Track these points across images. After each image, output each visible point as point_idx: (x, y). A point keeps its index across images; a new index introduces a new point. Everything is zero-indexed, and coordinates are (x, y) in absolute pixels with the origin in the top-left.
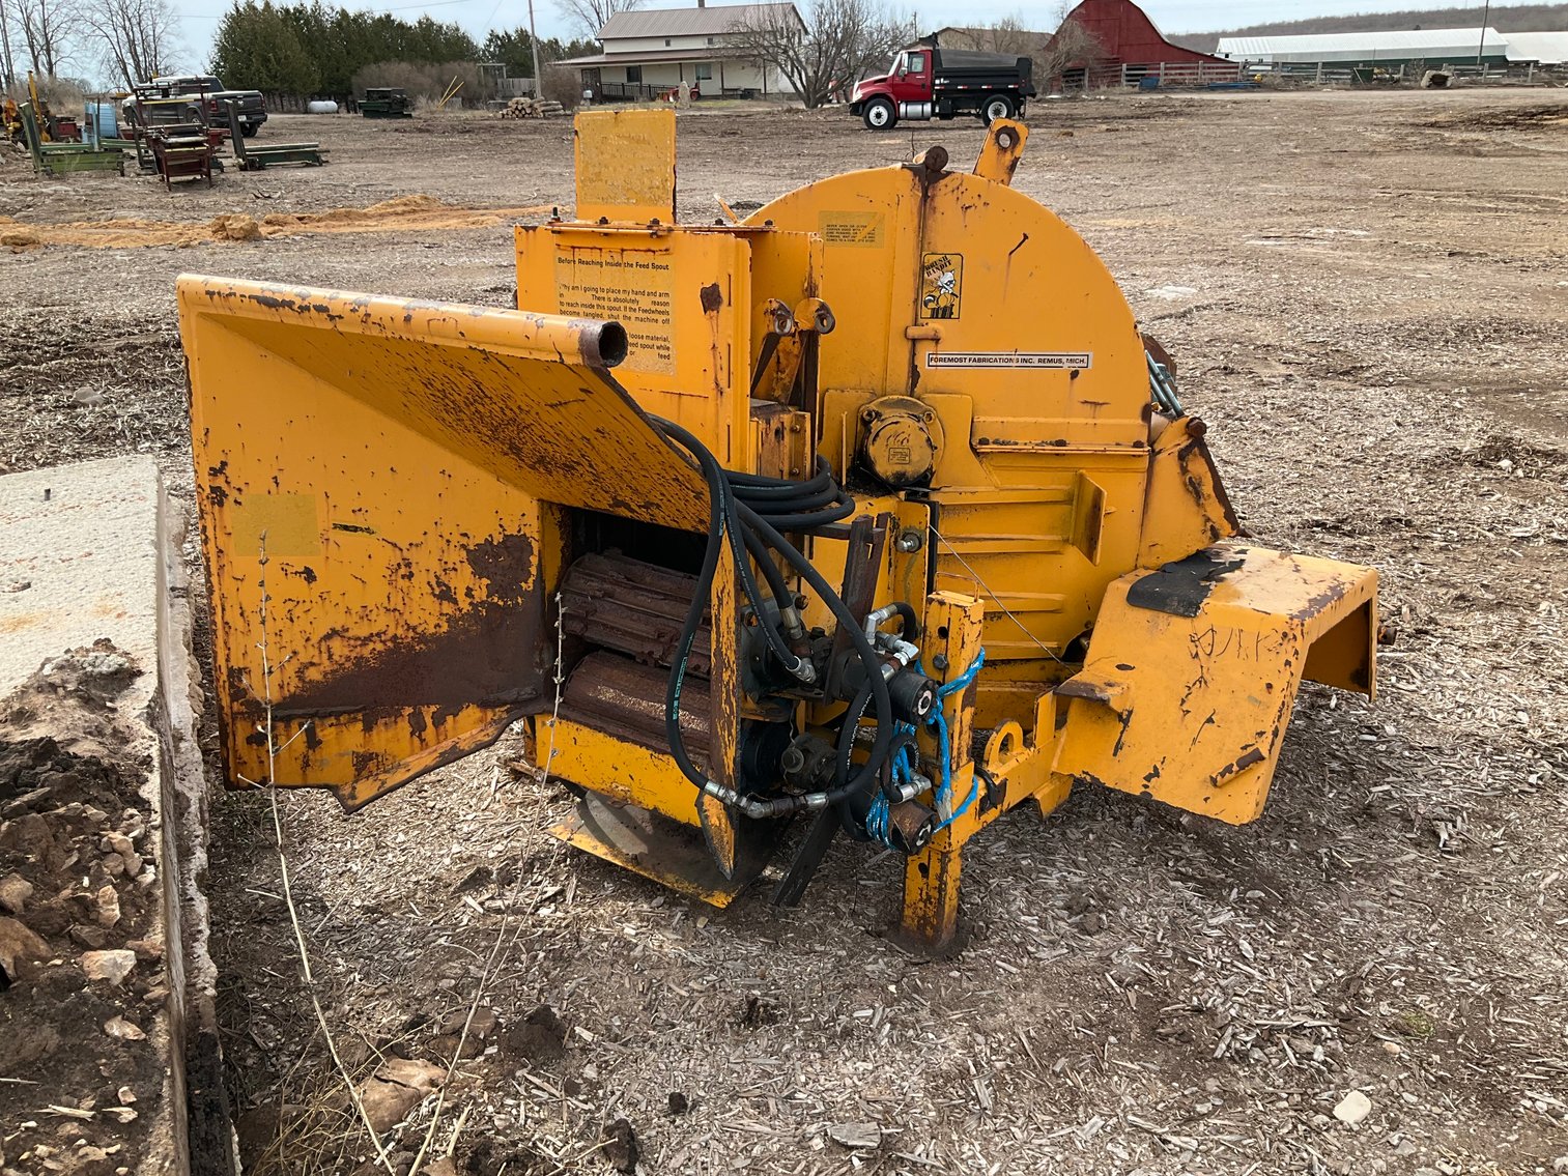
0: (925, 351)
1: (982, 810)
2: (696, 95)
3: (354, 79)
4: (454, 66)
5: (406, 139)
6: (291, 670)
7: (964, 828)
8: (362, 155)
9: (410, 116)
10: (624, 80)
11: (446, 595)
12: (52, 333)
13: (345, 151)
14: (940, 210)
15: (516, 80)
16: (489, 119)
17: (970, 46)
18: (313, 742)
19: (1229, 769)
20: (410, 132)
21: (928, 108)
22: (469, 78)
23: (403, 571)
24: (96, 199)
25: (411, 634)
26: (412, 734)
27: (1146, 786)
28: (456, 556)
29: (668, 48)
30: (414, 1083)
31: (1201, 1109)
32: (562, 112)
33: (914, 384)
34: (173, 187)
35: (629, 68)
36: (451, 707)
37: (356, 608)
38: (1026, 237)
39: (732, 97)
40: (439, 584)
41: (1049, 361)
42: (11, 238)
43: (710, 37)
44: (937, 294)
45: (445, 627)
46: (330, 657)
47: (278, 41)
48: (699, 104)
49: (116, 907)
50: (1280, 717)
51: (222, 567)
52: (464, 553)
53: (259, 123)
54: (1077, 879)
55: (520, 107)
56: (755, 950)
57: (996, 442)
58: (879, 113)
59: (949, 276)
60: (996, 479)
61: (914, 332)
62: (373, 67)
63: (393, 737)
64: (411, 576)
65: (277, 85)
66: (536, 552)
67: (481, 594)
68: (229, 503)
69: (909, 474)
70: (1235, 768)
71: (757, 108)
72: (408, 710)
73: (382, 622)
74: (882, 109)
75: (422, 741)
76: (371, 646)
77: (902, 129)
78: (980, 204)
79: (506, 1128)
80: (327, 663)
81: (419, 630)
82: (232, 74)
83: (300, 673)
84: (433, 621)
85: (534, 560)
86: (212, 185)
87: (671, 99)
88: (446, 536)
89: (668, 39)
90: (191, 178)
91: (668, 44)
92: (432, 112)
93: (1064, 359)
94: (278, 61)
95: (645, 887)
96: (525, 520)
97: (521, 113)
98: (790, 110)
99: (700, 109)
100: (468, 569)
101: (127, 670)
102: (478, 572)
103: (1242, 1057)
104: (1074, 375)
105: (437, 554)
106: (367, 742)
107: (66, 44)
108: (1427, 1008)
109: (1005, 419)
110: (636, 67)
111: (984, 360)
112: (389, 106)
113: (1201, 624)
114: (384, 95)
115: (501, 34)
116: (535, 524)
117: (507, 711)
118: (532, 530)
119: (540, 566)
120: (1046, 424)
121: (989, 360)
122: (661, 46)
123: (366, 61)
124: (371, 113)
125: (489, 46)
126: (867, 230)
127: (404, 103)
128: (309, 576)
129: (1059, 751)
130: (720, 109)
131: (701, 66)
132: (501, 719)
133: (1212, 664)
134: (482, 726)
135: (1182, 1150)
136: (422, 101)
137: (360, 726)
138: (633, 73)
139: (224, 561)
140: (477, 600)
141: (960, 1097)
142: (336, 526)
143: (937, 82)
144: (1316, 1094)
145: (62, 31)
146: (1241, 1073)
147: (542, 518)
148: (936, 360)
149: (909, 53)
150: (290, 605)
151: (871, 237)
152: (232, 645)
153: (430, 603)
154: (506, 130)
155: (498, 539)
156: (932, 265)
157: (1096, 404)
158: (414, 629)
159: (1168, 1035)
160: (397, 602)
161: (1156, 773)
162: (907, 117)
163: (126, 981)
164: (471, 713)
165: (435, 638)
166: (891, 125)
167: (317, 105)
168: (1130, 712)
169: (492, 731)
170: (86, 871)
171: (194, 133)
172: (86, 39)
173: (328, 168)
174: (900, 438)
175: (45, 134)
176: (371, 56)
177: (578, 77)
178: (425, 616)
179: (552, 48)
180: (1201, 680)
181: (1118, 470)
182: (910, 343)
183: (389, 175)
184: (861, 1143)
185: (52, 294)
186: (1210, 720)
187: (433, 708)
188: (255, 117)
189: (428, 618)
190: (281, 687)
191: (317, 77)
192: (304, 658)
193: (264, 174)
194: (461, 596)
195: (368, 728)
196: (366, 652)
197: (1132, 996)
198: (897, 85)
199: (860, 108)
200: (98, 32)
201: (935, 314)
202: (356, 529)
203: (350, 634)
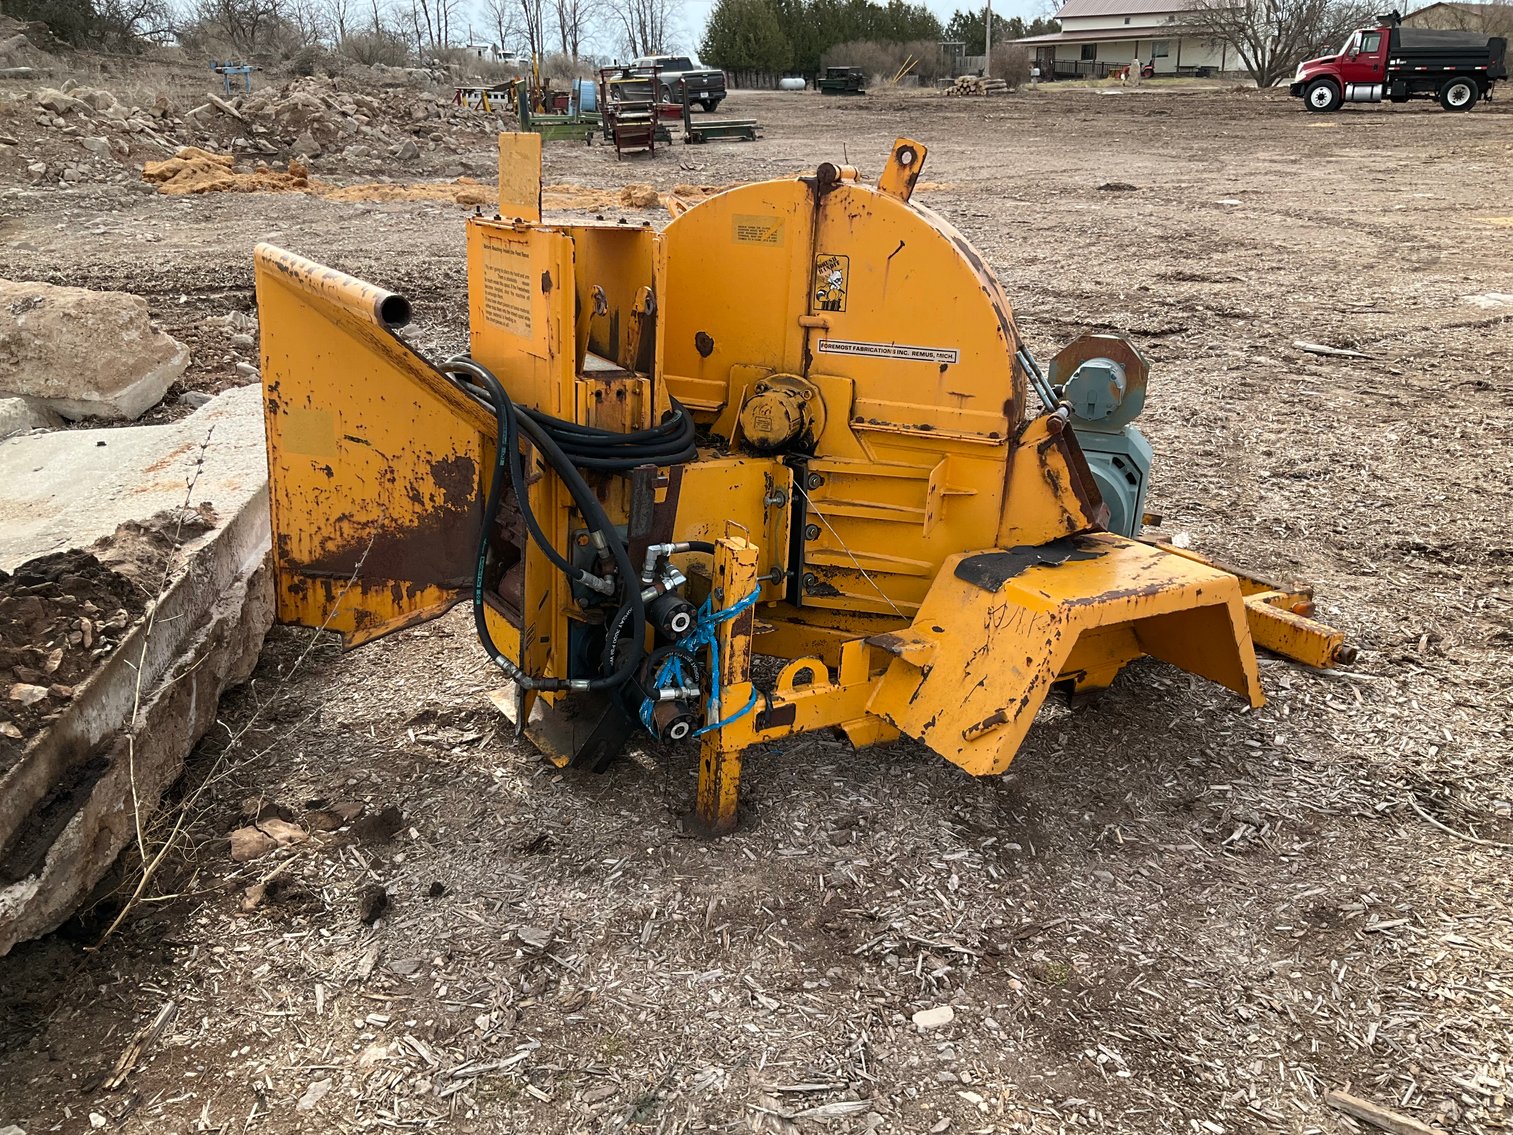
0: (817, 337)
1: (758, 727)
2: (1149, 73)
3: (823, 58)
4: (916, 45)
5: (842, 115)
6: (317, 540)
7: (738, 736)
8: (796, 130)
9: (863, 93)
10: (1078, 57)
11: (416, 498)
12: (428, 279)
13: (783, 127)
14: (830, 217)
15: (974, 58)
16: (935, 96)
17: (1453, 24)
18: (330, 598)
19: (976, 727)
20: (852, 109)
21: (1378, 90)
22: (928, 57)
23: (388, 476)
24: (558, 166)
25: (394, 525)
26: (394, 601)
27: (923, 733)
28: (424, 469)
29: (1127, 26)
30: (277, 837)
31: (807, 985)
32: (1005, 90)
33: (807, 366)
34: (621, 157)
35: (1084, 46)
36: (420, 585)
37: (358, 501)
38: (902, 244)
39: (1187, 75)
40: (412, 489)
41: (922, 355)
42: (464, 197)
43: (1171, 15)
44: (827, 289)
45: (416, 524)
46: (341, 535)
47: (760, 22)
48: (1151, 82)
49: (58, 662)
50: (1031, 688)
51: (275, 459)
52: (428, 467)
53: (719, 99)
54: (868, 804)
55: (965, 85)
56: (578, 805)
57: (872, 422)
58: (1322, 95)
59: (837, 275)
60: (873, 453)
61: (808, 320)
62: (842, 46)
63: (380, 602)
64: (393, 480)
65: (754, 63)
66: (477, 472)
67: (440, 500)
68: (280, 412)
69: (771, 441)
70: (981, 726)
71: (1206, 86)
72: (391, 583)
73: (375, 513)
74: (1326, 91)
75: (400, 607)
76: (368, 530)
77: (1346, 111)
78: (864, 213)
79: (310, 876)
80: (339, 539)
81: (399, 522)
82: (717, 52)
83: (323, 543)
84: (408, 517)
85: (476, 478)
86: (653, 154)
87: (1123, 76)
88: (418, 453)
89: (1127, 17)
90: (641, 149)
91: (1127, 22)
92: (884, 90)
93: (935, 353)
94: (757, 41)
95: (527, 747)
96: (471, 446)
97: (966, 91)
98: (1239, 90)
99: (1148, 86)
100: (431, 480)
101: (200, 524)
102: (439, 483)
103: (877, 959)
104: (944, 368)
105: (411, 466)
106: (363, 603)
107: (589, 26)
108: (1077, 964)
109: (882, 402)
110: (1092, 45)
111: (866, 349)
112: (845, 84)
113: (1000, 598)
114: (842, 73)
115: (965, 13)
116: (477, 450)
117: (457, 594)
118: (475, 455)
119: (480, 483)
120: (919, 410)
121: (870, 350)
122: (1120, 24)
123: (836, 41)
124: (828, 90)
125: (953, 25)
126: (771, 232)
127: (859, 81)
128: (329, 472)
129: (875, 694)
130: (1170, 87)
131: (1157, 43)
132: (452, 599)
133: (996, 636)
134: (438, 603)
135: (763, 1007)
136: (877, 78)
137: (359, 589)
138: (1088, 51)
139: (277, 455)
140: (437, 504)
141: (629, 931)
142: (346, 437)
143: (1393, 62)
144: (914, 1000)
145: (587, 13)
146: (867, 970)
147: (483, 446)
148: (826, 346)
149: (1364, 33)
150: (317, 492)
151: (773, 238)
152: (280, 517)
153: (406, 503)
154: (939, 107)
155: (452, 459)
156: (823, 265)
157: (962, 396)
158: (396, 521)
159: (831, 929)
160: (384, 499)
161: (933, 724)
162: (1353, 99)
163: (34, 705)
164: (432, 591)
165: (410, 530)
166: (1336, 106)
167: (788, 82)
168: (931, 668)
169: (444, 607)
170: (53, 638)
171: (644, 109)
172: (606, 20)
173: (759, 144)
174: (764, 409)
175: (540, 106)
176: (842, 37)
177: (1033, 57)
178: (403, 512)
179: (1014, 26)
180: (986, 648)
181: (979, 457)
182: (803, 331)
183: (808, 151)
184: (532, 943)
185: (456, 246)
186: (981, 684)
187: (408, 584)
188: (715, 94)
189: (406, 514)
190: (310, 553)
191: (791, 56)
192: (325, 532)
193: (703, 148)
194: (426, 500)
195: (365, 593)
196: (364, 534)
197: (829, 895)
198: (1346, 65)
199: (1302, 90)
200: (617, 15)
201: (825, 307)
202: (358, 441)
203: (355, 519)
